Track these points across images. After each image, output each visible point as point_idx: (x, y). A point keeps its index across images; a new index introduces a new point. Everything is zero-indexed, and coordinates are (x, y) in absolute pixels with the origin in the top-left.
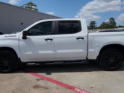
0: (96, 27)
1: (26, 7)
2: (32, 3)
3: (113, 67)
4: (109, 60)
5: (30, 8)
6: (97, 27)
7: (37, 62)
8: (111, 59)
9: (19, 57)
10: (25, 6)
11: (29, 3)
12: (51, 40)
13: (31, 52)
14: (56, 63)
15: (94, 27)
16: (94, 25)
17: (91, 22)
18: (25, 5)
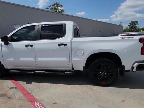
0: (137, 28)
1: (52, 8)
2: (58, 3)
3: (105, 82)
4: (99, 72)
5: (55, 9)
6: (139, 29)
7: (18, 70)
8: (103, 72)
9: (2, 63)
10: (50, 8)
11: (55, 4)
12: (32, 46)
13: (13, 59)
14: (37, 72)
15: (136, 28)
16: (136, 26)
17: (132, 22)
18: (51, 6)
